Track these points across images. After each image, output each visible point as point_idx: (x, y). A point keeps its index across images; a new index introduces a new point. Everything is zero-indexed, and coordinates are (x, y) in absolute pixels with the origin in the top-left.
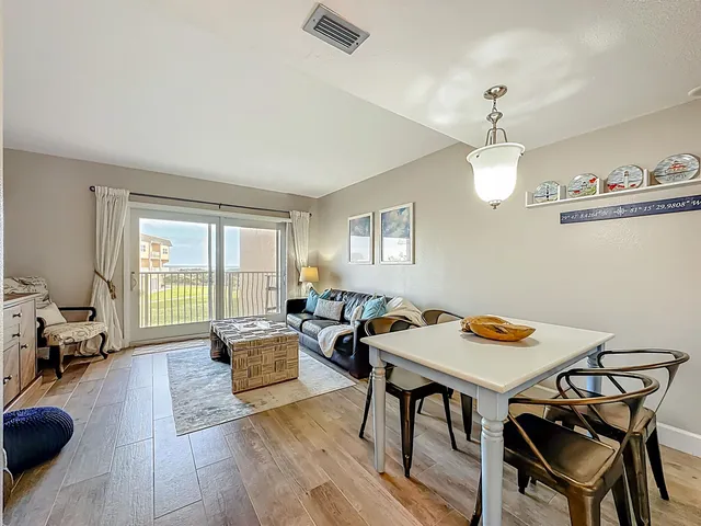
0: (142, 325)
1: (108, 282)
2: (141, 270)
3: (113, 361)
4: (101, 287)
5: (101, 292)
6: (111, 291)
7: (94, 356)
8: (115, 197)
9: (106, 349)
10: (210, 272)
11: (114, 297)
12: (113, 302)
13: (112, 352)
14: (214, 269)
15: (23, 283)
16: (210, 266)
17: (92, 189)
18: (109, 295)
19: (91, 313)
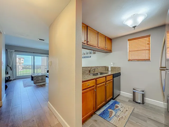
0: (17, 75)
1: (10, 67)
2: (17, 65)
3: (11, 82)
6: (11, 69)
8: (12, 51)
9: (10, 79)
10: (32, 66)
11: (11, 70)
13: (11, 80)
14: (33, 65)
16: (32, 64)
17: (7, 50)
18: (10, 70)
19: (7, 73)
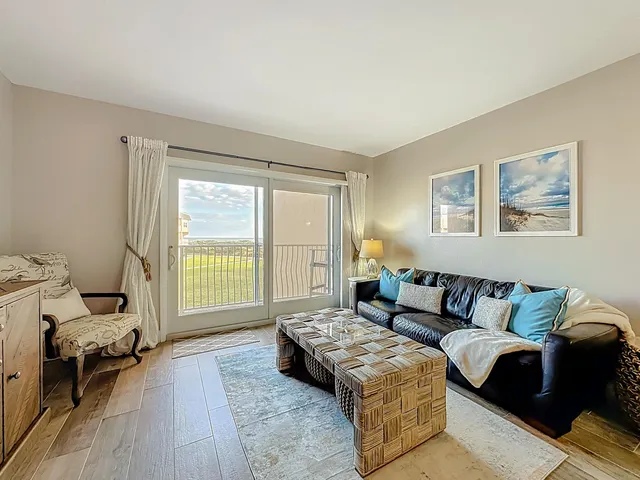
0: (182, 312)
1: (142, 259)
4: (133, 267)
5: (133, 271)
6: (146, 271)
7: (124, 356)
8: (151, 151)
11: (149, 278)
12: (148, 284)
13: (146, 349)
15: (36, 261)
17: (124, 141)
18: (143, 275)
19: (121, 301)
